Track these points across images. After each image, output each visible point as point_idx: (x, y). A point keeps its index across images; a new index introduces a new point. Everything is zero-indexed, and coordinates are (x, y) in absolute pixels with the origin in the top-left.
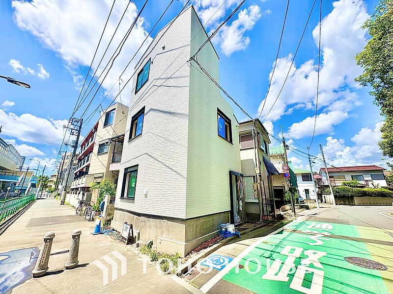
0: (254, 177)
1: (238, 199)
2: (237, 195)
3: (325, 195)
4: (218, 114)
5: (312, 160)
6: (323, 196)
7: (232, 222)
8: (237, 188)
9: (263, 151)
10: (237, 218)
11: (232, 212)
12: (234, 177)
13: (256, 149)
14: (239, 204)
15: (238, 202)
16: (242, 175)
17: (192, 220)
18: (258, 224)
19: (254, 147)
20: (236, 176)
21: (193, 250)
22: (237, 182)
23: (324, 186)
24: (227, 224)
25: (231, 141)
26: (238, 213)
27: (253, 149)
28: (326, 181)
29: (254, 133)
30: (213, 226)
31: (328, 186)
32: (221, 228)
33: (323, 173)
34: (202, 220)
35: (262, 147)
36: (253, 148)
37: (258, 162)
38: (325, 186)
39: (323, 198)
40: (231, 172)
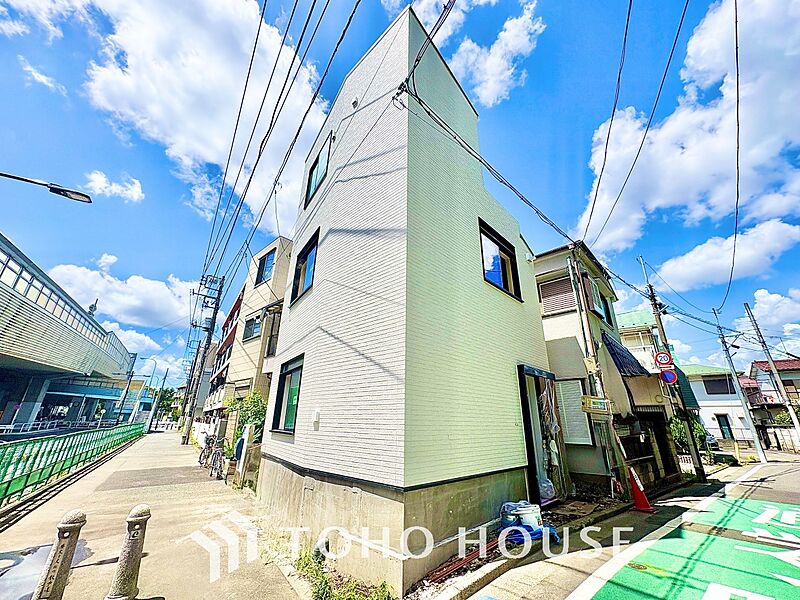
0: (583, 380)
1: (545, 437)
2: (542, 426)
3: (777, 431)
4: (481, 231)
5: (729, 341)
6: (768, 430)
7: (535, 498)
8: (540, 408)
9: (601, 317)
10: (547, 487)
11: (531, 468)
12: (530, 381)
13: (584, 313)
14: (548, 448)
15: (547, 445)
16: (552, 377)
17: (423, 492)
18: (605, 504)
19: (577, 307)
20: (537, 379)
21: (427, 577)
22: (539, 393)
23: (769, 406)
24: (522, 503)
25: (517, 295)
26: (549, 471)
27: (574, 314)
28: (771, 393)
29: (575, 274)
30: (481, 507)
31: (781, 407)
32: (505, 514)
33: (761, 372)
34: (451, 492)
35: (597, 309)
36: (575, 311)
37: (589, 344)
38: (771, 406)
39: (772, 437)
40: (521, 368)
